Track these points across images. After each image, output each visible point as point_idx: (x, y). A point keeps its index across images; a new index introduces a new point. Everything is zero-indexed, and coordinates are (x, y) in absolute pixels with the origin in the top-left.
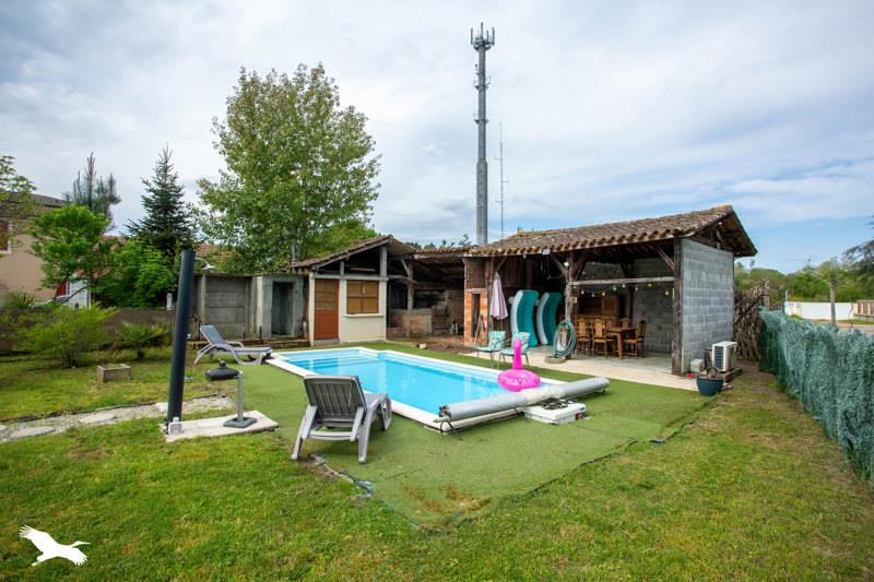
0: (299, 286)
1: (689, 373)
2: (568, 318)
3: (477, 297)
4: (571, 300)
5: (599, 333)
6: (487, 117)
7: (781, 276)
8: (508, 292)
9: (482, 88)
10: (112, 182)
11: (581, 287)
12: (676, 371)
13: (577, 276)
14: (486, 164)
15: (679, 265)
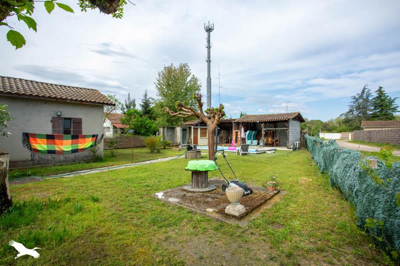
0: (188, 130)
1: (290, 148)
2: (263, 137)
3: (237, 133)
4: (263, 133)
5: (270, 141)
6: (211, 60)
7: (322, 122)
8: (245, 131)
9: (209, 47)
10: (134, 100)
11: (266, 130)
12: (288, 148)
13: (265, 127)
14: (210, 79)
15: (289, 125)
